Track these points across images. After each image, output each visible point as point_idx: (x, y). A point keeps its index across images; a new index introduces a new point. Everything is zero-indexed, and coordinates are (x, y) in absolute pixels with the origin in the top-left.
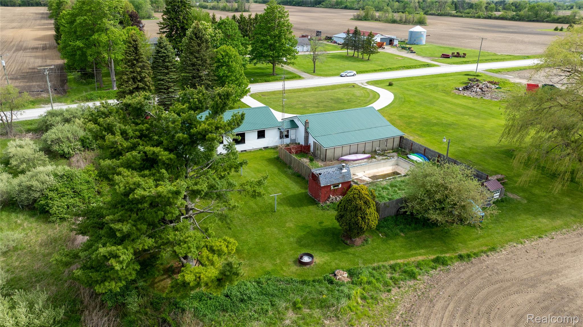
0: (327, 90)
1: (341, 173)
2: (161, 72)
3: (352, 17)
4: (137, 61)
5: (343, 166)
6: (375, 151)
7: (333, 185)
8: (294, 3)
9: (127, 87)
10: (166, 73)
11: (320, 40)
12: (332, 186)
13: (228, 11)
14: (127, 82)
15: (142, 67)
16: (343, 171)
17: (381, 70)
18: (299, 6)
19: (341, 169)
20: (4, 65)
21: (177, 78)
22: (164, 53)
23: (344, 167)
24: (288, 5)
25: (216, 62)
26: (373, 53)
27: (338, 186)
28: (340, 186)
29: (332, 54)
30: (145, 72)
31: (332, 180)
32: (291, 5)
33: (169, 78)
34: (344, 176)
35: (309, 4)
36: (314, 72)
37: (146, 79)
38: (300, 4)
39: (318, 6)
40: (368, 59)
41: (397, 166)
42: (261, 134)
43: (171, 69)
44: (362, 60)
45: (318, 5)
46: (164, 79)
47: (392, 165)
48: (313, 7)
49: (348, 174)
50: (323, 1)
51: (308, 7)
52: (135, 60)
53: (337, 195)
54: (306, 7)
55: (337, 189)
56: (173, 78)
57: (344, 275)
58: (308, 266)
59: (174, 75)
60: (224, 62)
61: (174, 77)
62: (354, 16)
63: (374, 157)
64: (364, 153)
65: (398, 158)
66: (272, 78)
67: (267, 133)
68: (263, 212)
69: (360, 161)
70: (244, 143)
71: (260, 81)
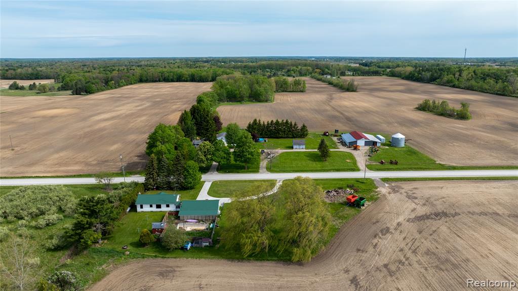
12: (157, 229)
16: (161, 225)
28: (160, 230)
31: (157, 227)
36: (271, 168)
40: (325, 160)
49: (163, 226)
57: (127, 253)
58: (124, 249)
63: (199, 222)
64: (198, 220)
65: (208, 224)
66: (243, 170)
67: (170, 206)
68: (135, 233)
69: (192, 223)
70: (161, 208)
71: (235, 172)
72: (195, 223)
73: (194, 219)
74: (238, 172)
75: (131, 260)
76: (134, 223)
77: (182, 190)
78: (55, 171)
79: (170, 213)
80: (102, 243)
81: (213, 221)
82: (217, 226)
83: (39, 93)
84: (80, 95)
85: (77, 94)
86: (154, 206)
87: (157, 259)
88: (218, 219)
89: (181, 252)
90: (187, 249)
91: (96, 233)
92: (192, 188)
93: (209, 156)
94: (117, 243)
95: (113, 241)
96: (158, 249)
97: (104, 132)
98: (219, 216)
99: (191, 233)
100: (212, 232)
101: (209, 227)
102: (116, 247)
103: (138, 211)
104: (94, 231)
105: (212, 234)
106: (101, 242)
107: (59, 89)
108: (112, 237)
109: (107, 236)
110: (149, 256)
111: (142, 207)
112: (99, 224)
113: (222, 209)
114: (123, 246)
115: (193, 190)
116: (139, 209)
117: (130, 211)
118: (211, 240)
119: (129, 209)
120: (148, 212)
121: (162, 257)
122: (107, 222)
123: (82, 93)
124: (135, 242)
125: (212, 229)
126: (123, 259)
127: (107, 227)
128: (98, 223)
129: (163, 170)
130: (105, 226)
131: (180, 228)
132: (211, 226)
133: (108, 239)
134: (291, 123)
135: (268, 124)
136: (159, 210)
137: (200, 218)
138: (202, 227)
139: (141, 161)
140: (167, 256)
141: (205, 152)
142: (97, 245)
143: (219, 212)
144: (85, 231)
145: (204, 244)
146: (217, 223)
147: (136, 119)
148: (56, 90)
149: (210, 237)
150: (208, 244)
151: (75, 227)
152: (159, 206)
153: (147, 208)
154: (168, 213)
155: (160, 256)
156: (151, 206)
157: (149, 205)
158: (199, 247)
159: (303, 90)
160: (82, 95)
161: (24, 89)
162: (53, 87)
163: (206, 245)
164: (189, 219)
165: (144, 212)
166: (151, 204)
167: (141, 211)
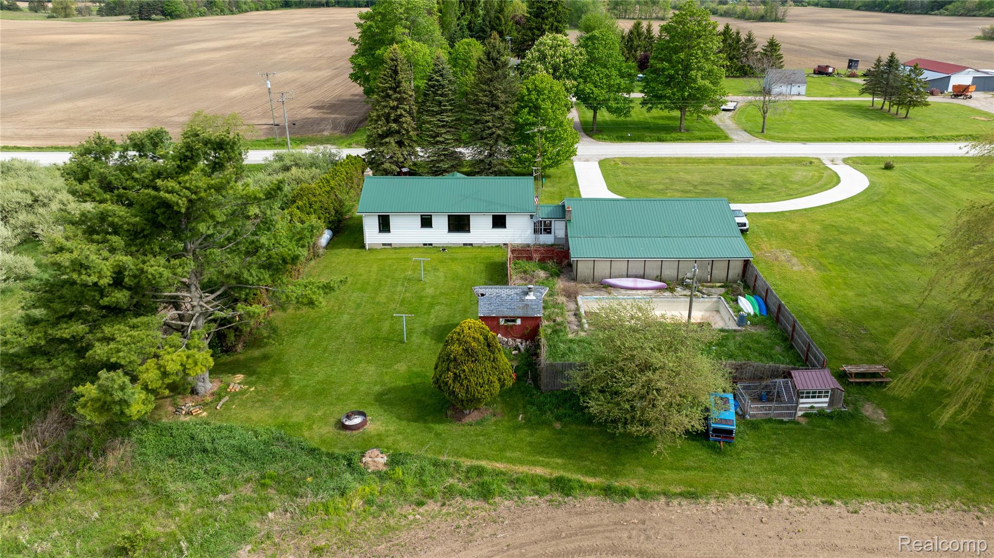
0: (753, 165)
1: (523, 301)
2: (429, 110)
3: (980, 34)
4: (394, 90)
5: (530, 288)
6: (683, 280)
7: (502, 317)
8: (888, 6)
9: (375, 128)
10: (435, 112)
11: (853, 75)
12: (501, 320)
13: (748, 19)
14: (376, 121)
15: (401, 100)
16: (527, 297)
17: (911, 138)
18: (896, 12)
19: (527, 294)
20: (269, 86)
21: (452, 121)
22: (438, 81)
23: (530, 291)
24: (876, 11)
25: (518, 100)
26: (913, 104)
27: (514, 321)
28: (519, 322)
29: (844, 103)
30: (403, 108)
31: (502, 308)
32: (880, 11)
33: (439, 120)
34: (527, 305)
35: (918, 9)
36: (763, 132)
37: (403, 119)
38: (900, 9)
39: (936, 12)
40: (906, 117)
41: (715, 313)
42: (499, 222)
43: (445, 106)
44: (894, 117)
45: (938, 9)
46: (431, 121)
47: (706, 310)
48: (926, 14)
49: (535, 305)
50: (950, 3)
51: (916, 14)
52: (391, 88)
53: (512, 336)
54: (911, 13)
55: (511, 327)
56: (444, 121)
57: (376, 459)
58: (348, 432)
59: (448, 116)
60: (530, 100)
61: (447, 119)
62: (983, 31)
63: (671, 289)
64: (659, 278)
65: (719, 299)
66: (674, 135)
67: (509, 220)
68: (387, 340)
69: (639, 292)
70: (469, 231)
71: (649, 138)
72: (650, 292)
73: (643, 277)
74: (660, 140)
75: (407, 509)
76: (363, 289)
79: (522, 252)
80: (218, 396)
83: (53, 17)
84: (150, 19)
85: (141, 19)
86: (441, 223)
87: (576, 503)
90: (728, 433)
91: (176, 337)
94: (300, 396)
95: (277, 381)
96: (546, 432)
97: (207, 68)
101: (739, 310)
102: (298, 415)
103: (367, 241)
104: (168, 328)
106: (208, 386)
107: (100, 12)
108: (266, 357)
109: (241, 353)
110: (516, 482)
111: (384, 225)
112: (196, 293)
114: (338, 412)
116: (372, 235)
117: (330, 244)
119: (326, 235)
120: (414, 248)
121: (607, 491)
122: (238, 278)
123: (154, 16)
124: (395, 390)
126: (357, 503)
127: (241, 308)
128: (187, 287)
129: (438, 103)
130: (230, 300)
132: (747, 307)
133: (246, 368)
136: (459, 238)
139: (325, 116)
142: (189, 403)
144: (107, 330)
145: (807, 403)
147: (291, 49)
148: (95, 13)
151: (45, 303)
152: (459, 223)
153: (407, 231)
154: (514, 252)
155: (591, 480)
156: (426, 222)
157: (419, 219)
158: (782, 422)
159: (664, 16)
160: (155, 20)
161: (17, 9)
162: (88, 8)
163: (815, 405)
164: (620, 276)
165: (395, 248)
166: (426, 211)
167: (384, 244)
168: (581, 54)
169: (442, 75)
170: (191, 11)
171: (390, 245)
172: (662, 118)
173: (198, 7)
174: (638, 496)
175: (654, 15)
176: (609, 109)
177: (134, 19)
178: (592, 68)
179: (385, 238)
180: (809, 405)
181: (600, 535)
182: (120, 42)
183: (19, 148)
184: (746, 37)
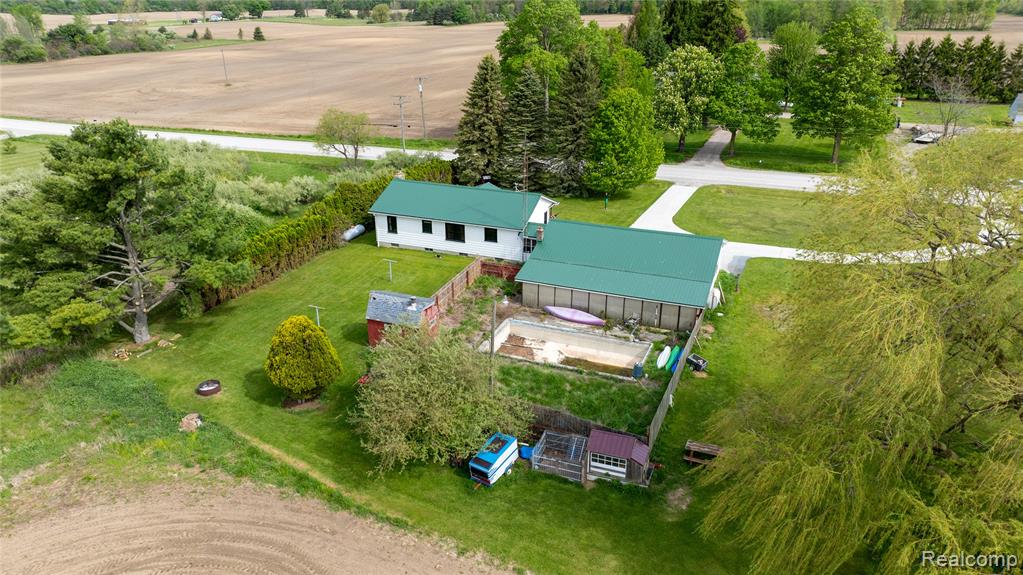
1: (405, 311)
2: (511, 120)
6: (626, 320)
10: (516, 122)
12: (386, 325)
16: (409, 308)
19: (410, 304)
23: (413, 303)
33: (518, 131)
34: (408, 316)
42: (491, 235)
46: (511, 131)
57: (191, 422)
63: (608, 327)
64: (602, 314)
65: (649, 346)
67: (500, 235)
69: (572, 325)
70: (463, 241)
71: (788, 167)
72: (585, 326)
73: (587, 310)
74: (801, 171)
77: (581, 196)
78: (266, 125)
79: (491, 268)
80: (147, 347)
81: (681, 336)
82: (697, 368)
83: (371, 23)
84: (442, 25)
85: (435, 24)
86: (439, 230)
87: (299, 501)
88: (703, 330)
89: (449, 486)
90: (484, 476)
92: (615, 195)
93: (699, 100)
95: (197, 345)
98: (710, 316)
99: (550, 380)
100: (660, 395)
101: (652, 361)
102: (182, 375)
103: (379, 239)
105: (661, 414)
107: (409, 18)
111: (392, 226)
112: (132, 259)
113: (729, 284)
115: (618, 204)
116: (382, 234)
117: (356, 239)
118: (641, 454)
119: (354, 230)
120: (416, 251)
123: (445, 22)
125: (664, 377)
126: (146, 451)
129: (520, 114)
131: (511, 337)
132: (664, 359)
134: (1001, 48)
135: (910, 51)
136: (455, 247)
137: (614, 309)
138: (617, 354)
140: (359, 497)
141: (686, 82)
142: (123, 349)
143: (715, 294)
145: (600, 469)
146: (695, 348)
148: (404, 18)
149: (639, 431)
150: (619, 472)
152: (455, 233)
153: (410, 235)
154: (484, 265)
156: (427, 228)
157: (421, 223)
158: (566, 481)
159: (983, 25)
160: (446, 25)
161: (349, 16)
162: (400, 14)
163: (610, 473)
164: (564, 306)
165: (401, 249)
166: (427, 217)
167: (393, 244)
168: (718, 68)
169: (527, 86)
170: (478, 17)
171: (397, 245)
172: (819, 145)
173: (486, 13)
174: (353, 509)
175: (969, 25)
176: (745, 132)
177: (429, 24)
178: (728, 84)
179: (391, 238)
180: (604, 472)
181: (287, 533)
182: (396, 45)
183: (236, 133)
184: (1014, 52)
